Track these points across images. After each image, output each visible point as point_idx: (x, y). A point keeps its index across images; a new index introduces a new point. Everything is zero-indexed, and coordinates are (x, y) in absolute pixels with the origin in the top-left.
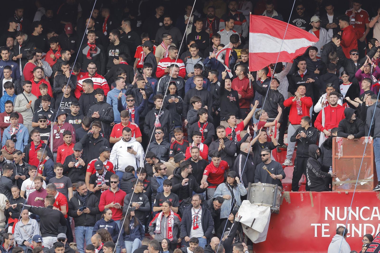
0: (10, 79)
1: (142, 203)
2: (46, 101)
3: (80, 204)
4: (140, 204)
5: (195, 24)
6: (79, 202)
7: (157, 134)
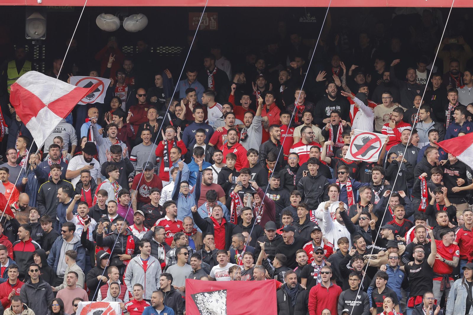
0: (204, 145)
1: (361, 302)
2: (247, 174)
3: (285, 300)
4: (358, 304)
5: (432, 79)
6: (285, 296)
7: (362, 219)
